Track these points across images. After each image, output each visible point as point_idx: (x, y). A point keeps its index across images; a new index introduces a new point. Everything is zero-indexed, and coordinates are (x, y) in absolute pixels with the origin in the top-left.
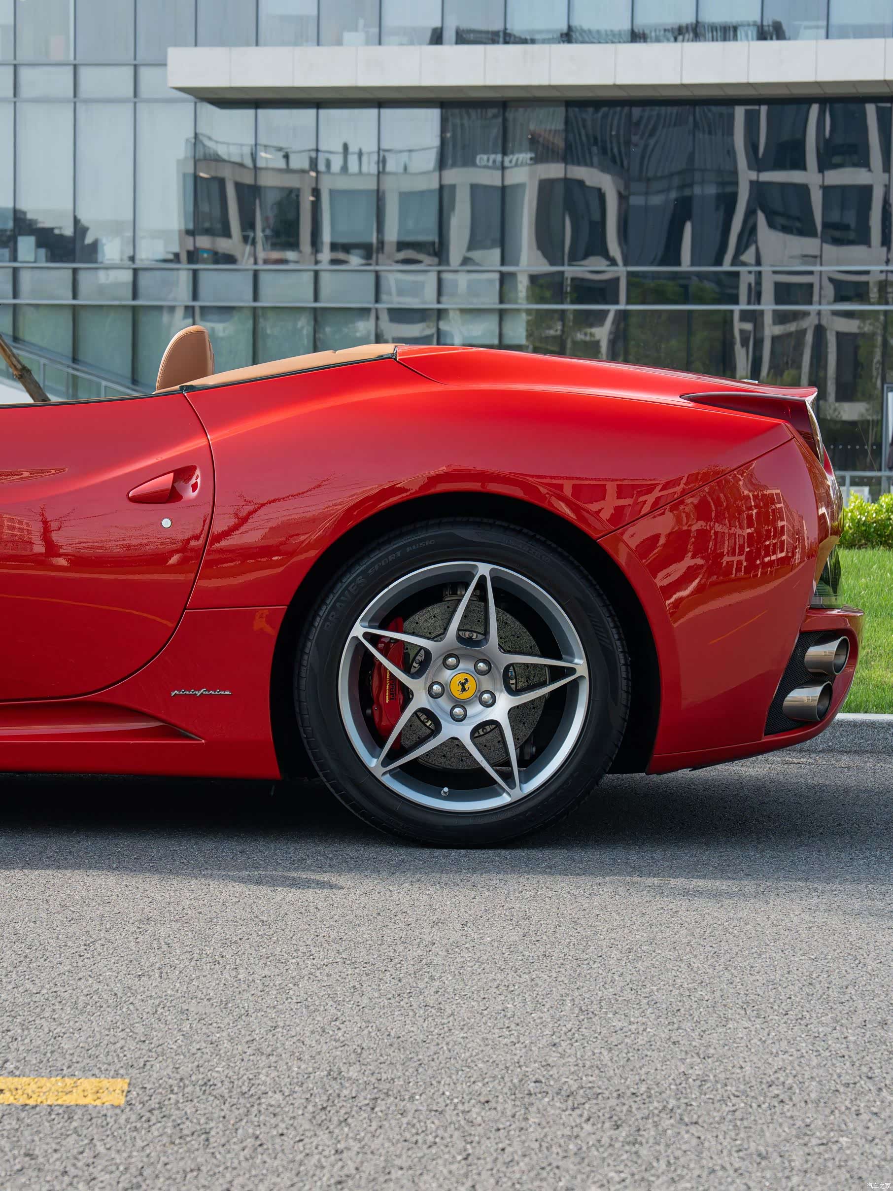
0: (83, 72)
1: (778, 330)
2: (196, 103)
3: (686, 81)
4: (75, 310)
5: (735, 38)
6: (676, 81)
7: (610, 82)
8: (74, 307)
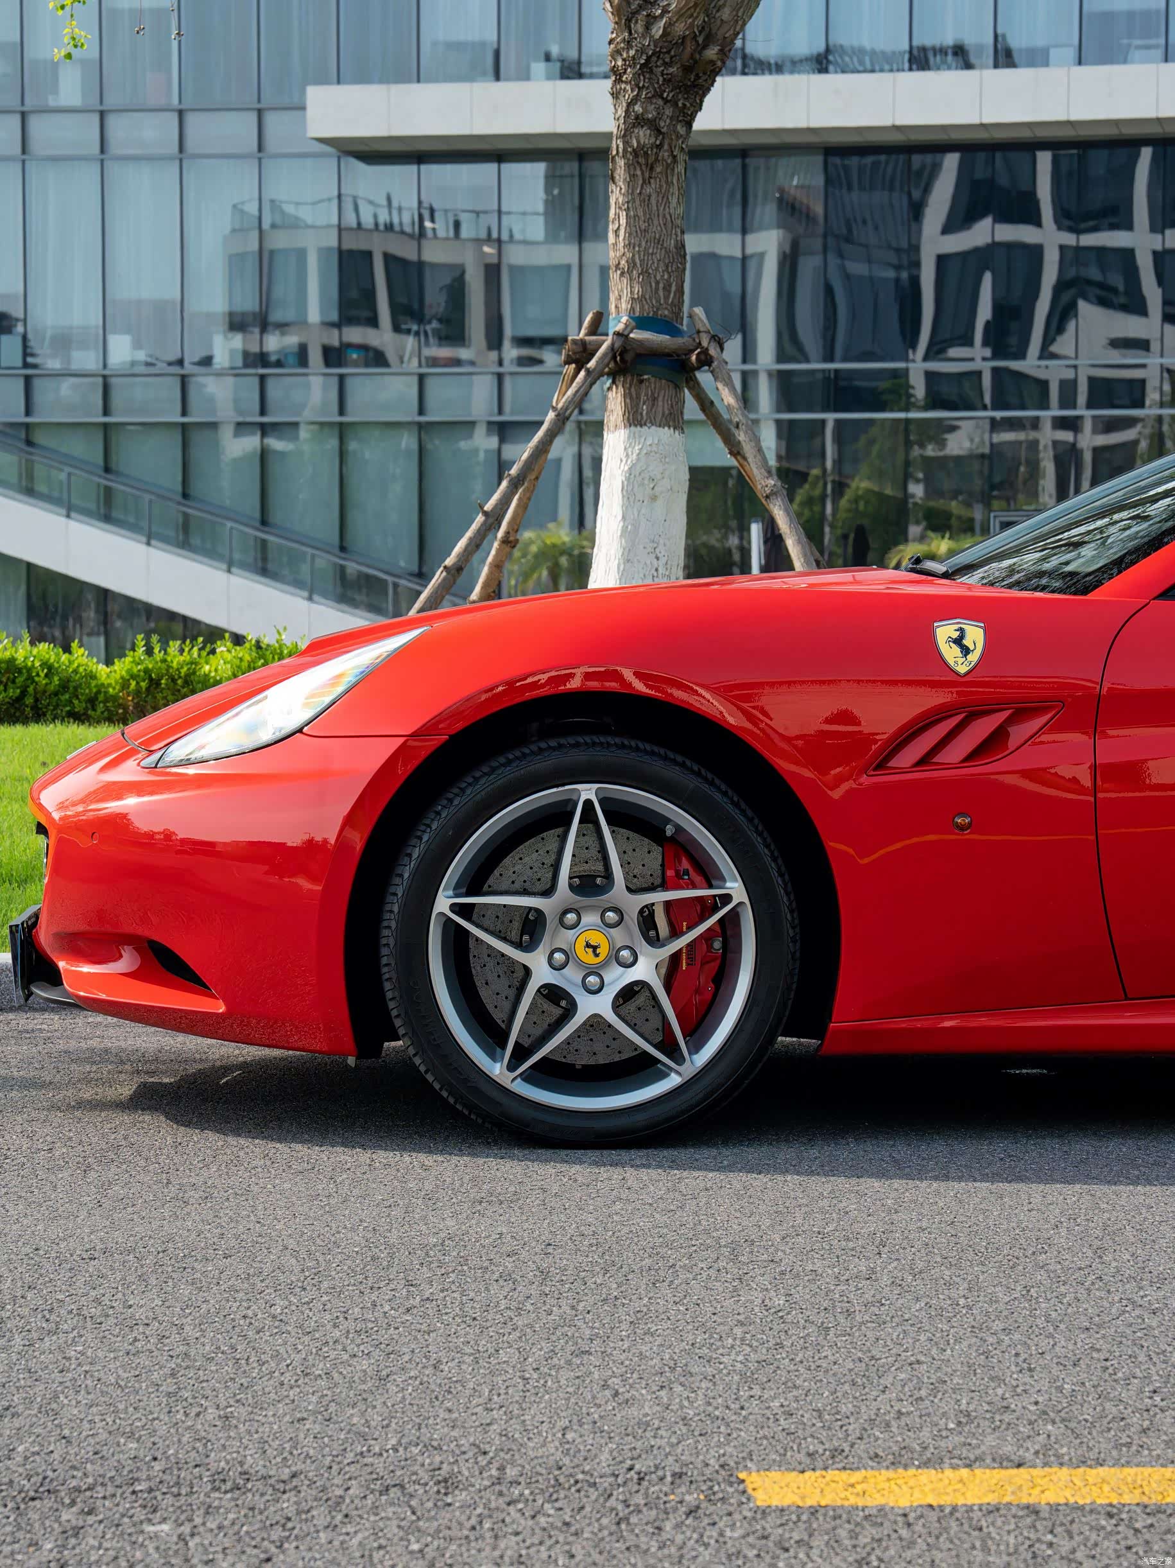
0: (191, 119)
1: (1102, 440)
2: (339, 158)
3: (987, 120)
4: (185, 429)
5: (1046, 64)
6: (974, 120)
7: (888, 122)
8: (184, 426)
